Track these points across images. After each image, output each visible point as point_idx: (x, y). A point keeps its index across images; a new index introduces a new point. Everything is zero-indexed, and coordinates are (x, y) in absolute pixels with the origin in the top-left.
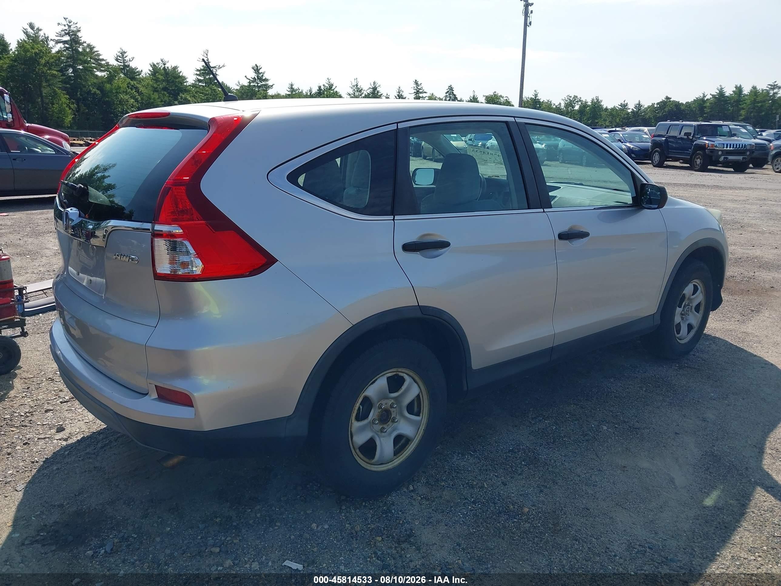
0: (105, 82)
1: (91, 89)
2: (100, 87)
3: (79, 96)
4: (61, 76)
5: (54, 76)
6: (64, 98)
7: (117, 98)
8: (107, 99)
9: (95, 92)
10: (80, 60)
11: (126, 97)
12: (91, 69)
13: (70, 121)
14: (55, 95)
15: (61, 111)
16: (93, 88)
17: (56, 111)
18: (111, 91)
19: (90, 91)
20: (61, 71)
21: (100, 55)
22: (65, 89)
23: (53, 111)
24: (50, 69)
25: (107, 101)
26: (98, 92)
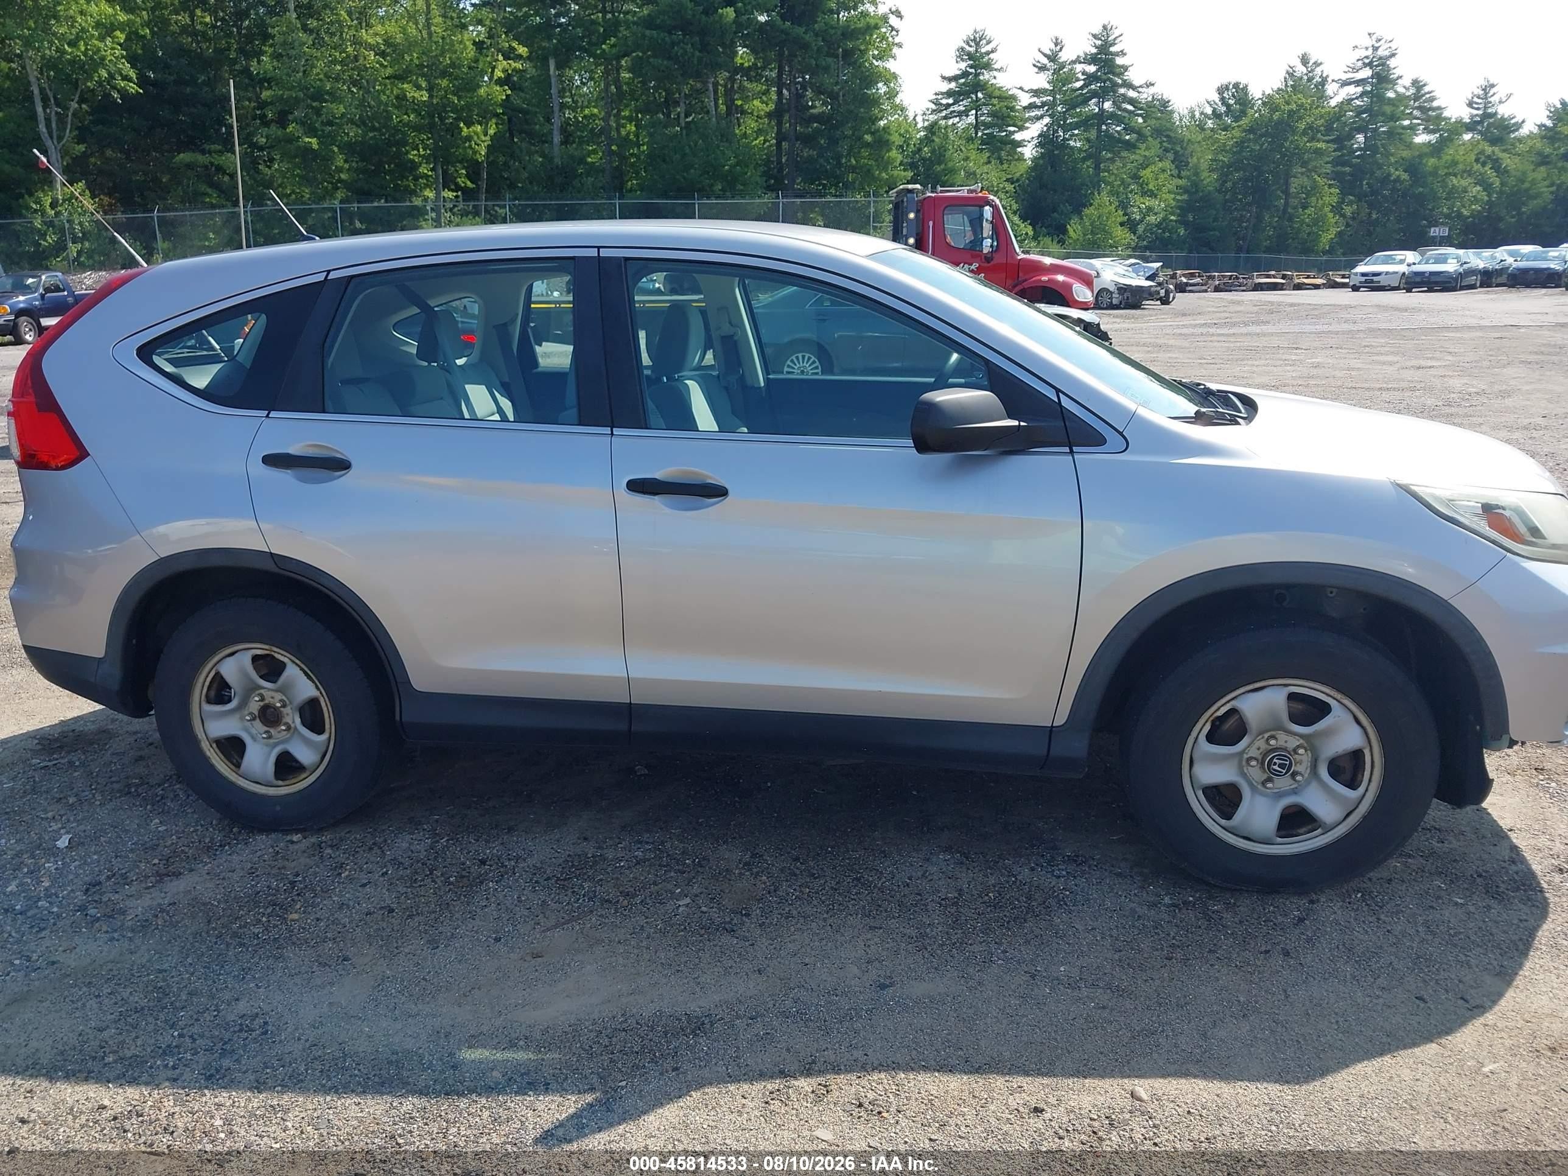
0: (1426, 154)
1: (1392, 170)
2: (1413, 168)
3: (1365, 187)
4: (1334, 151)
5: (1318, 152)
6: (1331, 195)
7: (1444, 185)
8: (1421, 189)
9: (1398, 176)
10: (1383, 114)
11: (1464, 183)
12: (1401, 131)
13: (1332, 239)
14: (1313, 190)
15: (1318, 221)
16: (1396, 170)
17: (1307, 220)
18: (1434, 173)
19: (1389, 175)
20: (1339, 141)
21: (1435, 99)
22: (1337, 176)
23: (1302, 222)
24: (1312, 139)
25: (1420, 193)
26: (1405, 176)
